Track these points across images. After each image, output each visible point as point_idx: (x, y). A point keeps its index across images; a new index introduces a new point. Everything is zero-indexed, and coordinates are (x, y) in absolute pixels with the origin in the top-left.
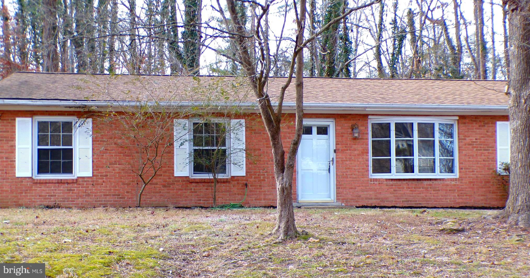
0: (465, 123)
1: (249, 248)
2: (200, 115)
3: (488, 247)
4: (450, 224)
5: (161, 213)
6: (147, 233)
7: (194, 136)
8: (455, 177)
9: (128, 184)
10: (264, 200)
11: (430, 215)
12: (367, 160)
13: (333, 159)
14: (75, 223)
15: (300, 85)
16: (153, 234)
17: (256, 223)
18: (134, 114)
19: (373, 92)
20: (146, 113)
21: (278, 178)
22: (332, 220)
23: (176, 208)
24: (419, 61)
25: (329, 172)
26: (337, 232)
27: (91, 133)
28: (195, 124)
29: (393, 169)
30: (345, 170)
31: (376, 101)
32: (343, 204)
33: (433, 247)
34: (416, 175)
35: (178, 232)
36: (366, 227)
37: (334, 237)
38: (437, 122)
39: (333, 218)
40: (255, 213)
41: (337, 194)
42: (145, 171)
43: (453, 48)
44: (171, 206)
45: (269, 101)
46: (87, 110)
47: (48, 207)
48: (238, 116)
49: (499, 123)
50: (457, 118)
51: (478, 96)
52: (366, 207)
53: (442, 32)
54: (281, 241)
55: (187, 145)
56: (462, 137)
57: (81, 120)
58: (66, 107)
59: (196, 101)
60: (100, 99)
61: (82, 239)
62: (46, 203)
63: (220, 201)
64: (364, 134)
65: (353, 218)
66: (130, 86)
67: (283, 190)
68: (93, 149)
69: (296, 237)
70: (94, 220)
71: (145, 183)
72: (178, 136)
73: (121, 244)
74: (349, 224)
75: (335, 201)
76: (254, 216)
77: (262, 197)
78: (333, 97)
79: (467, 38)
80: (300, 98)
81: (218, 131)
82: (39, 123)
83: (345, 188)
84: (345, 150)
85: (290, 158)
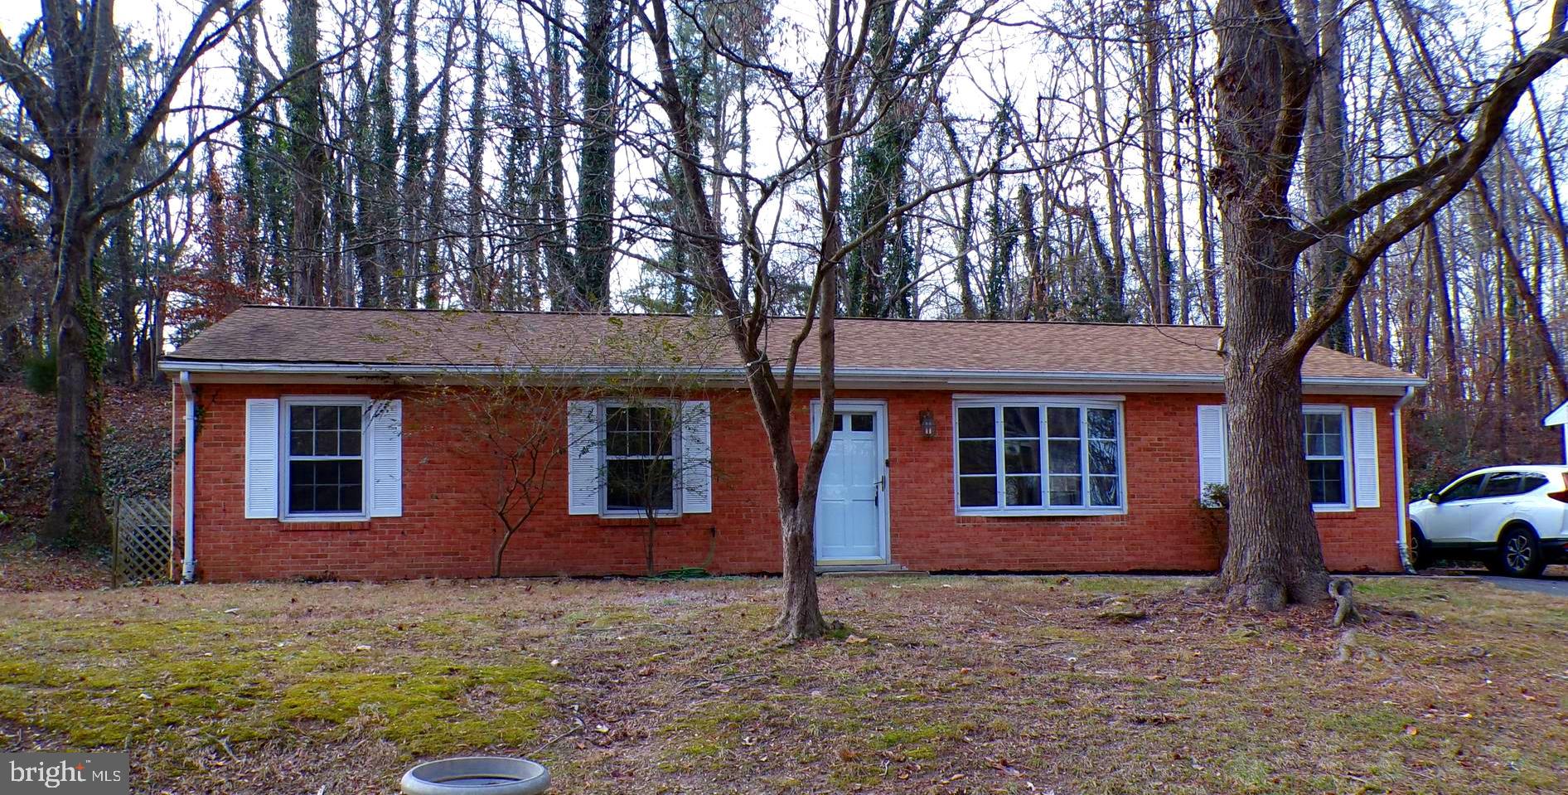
0: (1138, 408)
1: (731, 657)
2: (621, 393)
3: (1193, 649)
4: (1117, 606)
5: (544, 589)
6: (524, 629)
7: (608, 434)
8: (1118, 513)
9: (475, 532)
10: (749, 559)
11: (1078, 587)
12: (951, 481)
13: (884, 478)
14: (372, 611)
15: (828, 337)
16: (537, 630)
17: (738, 608)
18: (488, 391)
19: (960, 348)
20: (513, 389)
21: (784, 517)
22: (888, 599)
23: (574, 578)
24: (1043, 287)
25: (877, 504)
26: (899, 623)
27: (399, 429)
28: (610, 411)
29: (1002, 497)
30: (907, 501)
31: (967, 364)
32: (904, 568)
33: (1088, 651)
34: (1046, 509)
35: (584, 627)
36: (955, 613)
37: (895, 633)
38: (1084, 406)
39: (888, 595)
40: (735, 588)
41: (892, 546)
42: (509, 505)
43: (1106, 261)
44: (563, 575)
45: (768, 368)
46: (390, 382)
47: (313, 580)
48: (697, 395)
49: (1202, 408)
50: (1123, 398)
51: (1161, 357)
52: (951, 572)
53: (1083, 231)
54: (792, 642)
55: (594, 453)
56: (1132, 435)
57: (379, 402)
58: (349, 376)
59: (612, 364)
60: (418, 360)
61: (393, 644)
62: (308, 572)
63: (661, 563)
64: (943, 429)
65: (928, 596)
66: (477, 336)
67: (795, 540)
68: (403, 461)
69: (822, 634)
70: (410, 604)
71: (509, 528)
72: (578, 434)
73: (473, 654)
74: (921, 607)
75: (889, 561)
76: (732, 595)
77: (745, 554)
78: (883, 357)
79: (1133, 243)
80: (828, 360)
81: (656, 426)
82: (294, 410)
83: (907, 535)
84: (906, 461)
85: (809, 477)
